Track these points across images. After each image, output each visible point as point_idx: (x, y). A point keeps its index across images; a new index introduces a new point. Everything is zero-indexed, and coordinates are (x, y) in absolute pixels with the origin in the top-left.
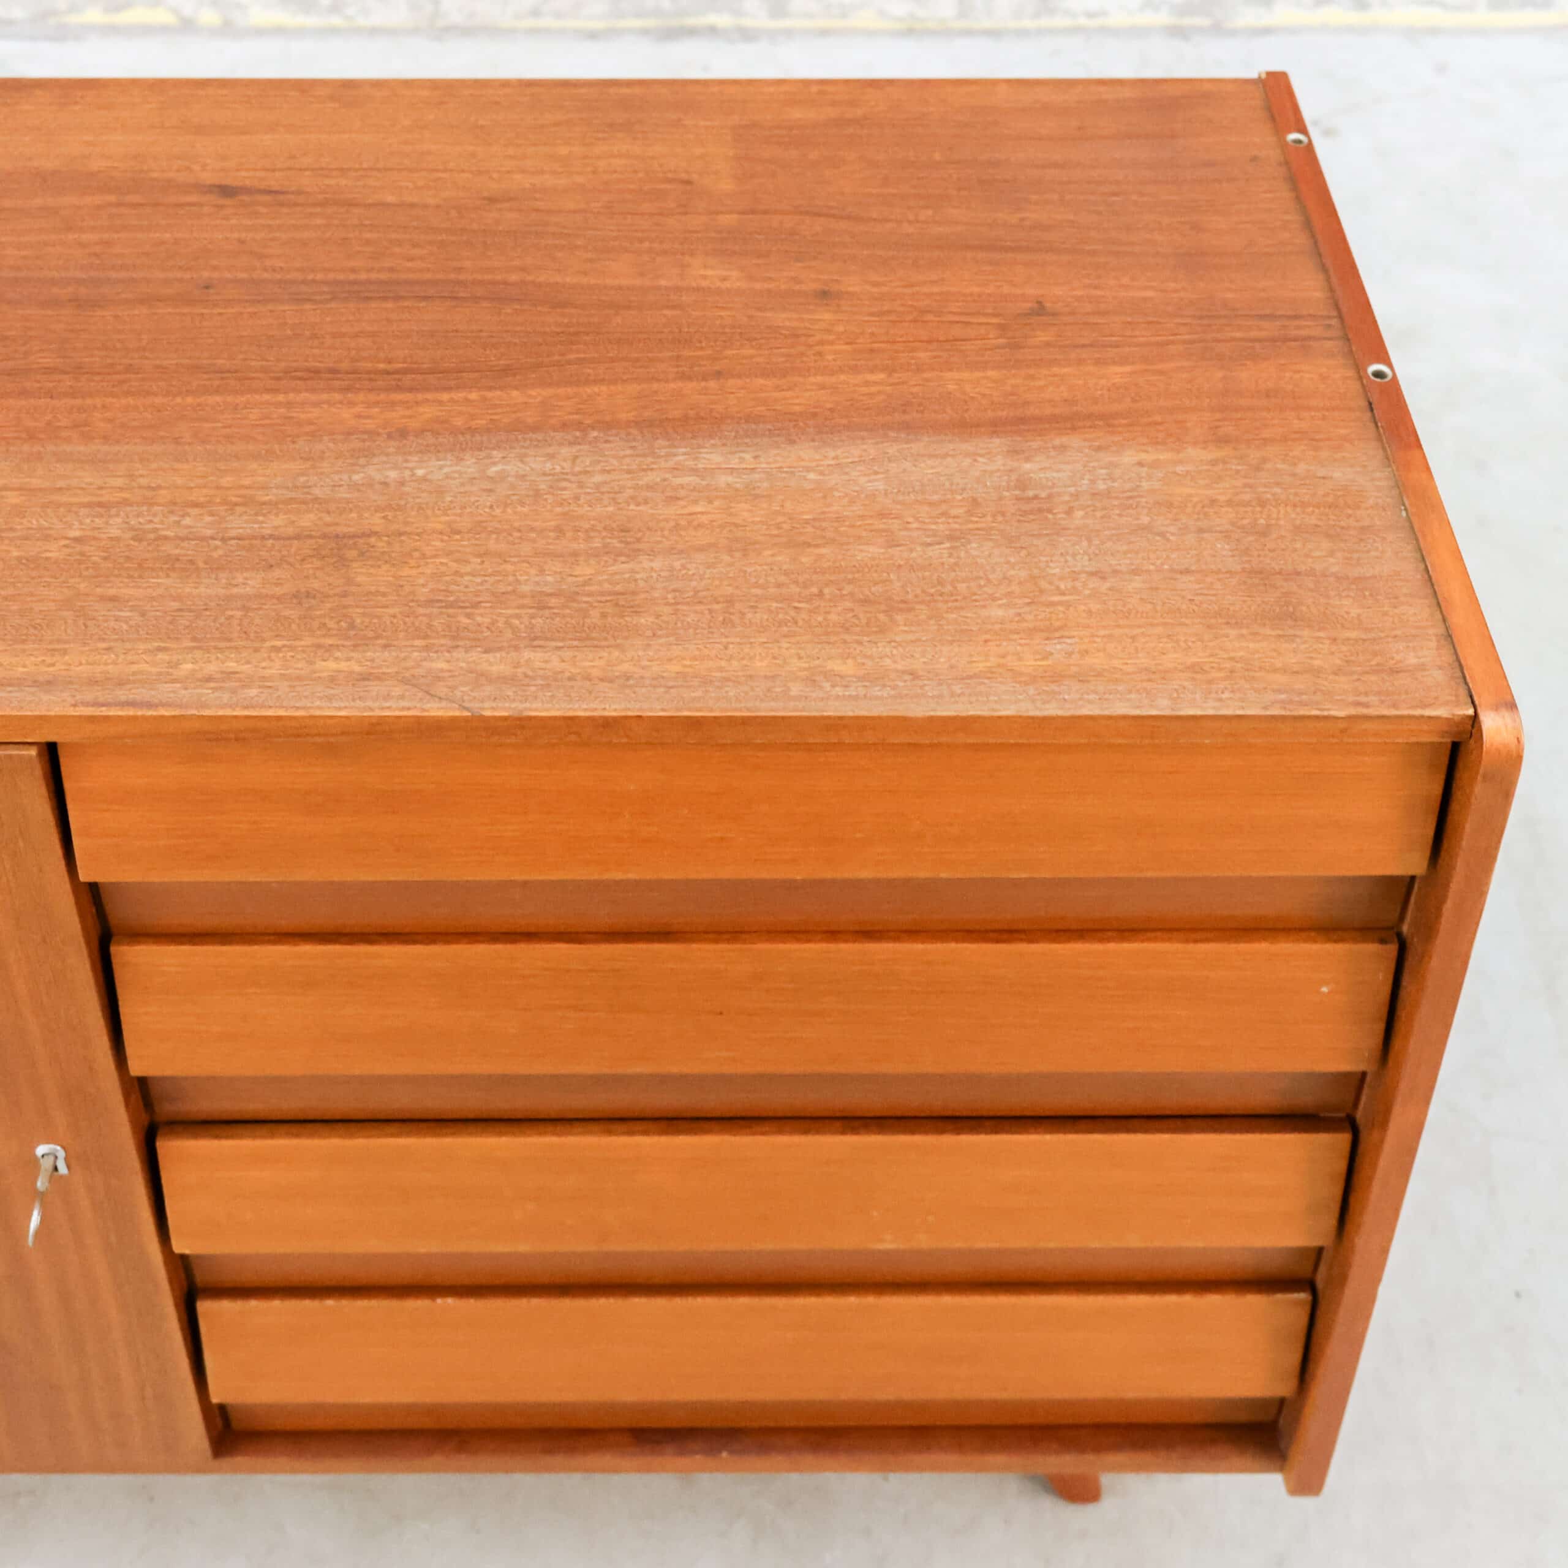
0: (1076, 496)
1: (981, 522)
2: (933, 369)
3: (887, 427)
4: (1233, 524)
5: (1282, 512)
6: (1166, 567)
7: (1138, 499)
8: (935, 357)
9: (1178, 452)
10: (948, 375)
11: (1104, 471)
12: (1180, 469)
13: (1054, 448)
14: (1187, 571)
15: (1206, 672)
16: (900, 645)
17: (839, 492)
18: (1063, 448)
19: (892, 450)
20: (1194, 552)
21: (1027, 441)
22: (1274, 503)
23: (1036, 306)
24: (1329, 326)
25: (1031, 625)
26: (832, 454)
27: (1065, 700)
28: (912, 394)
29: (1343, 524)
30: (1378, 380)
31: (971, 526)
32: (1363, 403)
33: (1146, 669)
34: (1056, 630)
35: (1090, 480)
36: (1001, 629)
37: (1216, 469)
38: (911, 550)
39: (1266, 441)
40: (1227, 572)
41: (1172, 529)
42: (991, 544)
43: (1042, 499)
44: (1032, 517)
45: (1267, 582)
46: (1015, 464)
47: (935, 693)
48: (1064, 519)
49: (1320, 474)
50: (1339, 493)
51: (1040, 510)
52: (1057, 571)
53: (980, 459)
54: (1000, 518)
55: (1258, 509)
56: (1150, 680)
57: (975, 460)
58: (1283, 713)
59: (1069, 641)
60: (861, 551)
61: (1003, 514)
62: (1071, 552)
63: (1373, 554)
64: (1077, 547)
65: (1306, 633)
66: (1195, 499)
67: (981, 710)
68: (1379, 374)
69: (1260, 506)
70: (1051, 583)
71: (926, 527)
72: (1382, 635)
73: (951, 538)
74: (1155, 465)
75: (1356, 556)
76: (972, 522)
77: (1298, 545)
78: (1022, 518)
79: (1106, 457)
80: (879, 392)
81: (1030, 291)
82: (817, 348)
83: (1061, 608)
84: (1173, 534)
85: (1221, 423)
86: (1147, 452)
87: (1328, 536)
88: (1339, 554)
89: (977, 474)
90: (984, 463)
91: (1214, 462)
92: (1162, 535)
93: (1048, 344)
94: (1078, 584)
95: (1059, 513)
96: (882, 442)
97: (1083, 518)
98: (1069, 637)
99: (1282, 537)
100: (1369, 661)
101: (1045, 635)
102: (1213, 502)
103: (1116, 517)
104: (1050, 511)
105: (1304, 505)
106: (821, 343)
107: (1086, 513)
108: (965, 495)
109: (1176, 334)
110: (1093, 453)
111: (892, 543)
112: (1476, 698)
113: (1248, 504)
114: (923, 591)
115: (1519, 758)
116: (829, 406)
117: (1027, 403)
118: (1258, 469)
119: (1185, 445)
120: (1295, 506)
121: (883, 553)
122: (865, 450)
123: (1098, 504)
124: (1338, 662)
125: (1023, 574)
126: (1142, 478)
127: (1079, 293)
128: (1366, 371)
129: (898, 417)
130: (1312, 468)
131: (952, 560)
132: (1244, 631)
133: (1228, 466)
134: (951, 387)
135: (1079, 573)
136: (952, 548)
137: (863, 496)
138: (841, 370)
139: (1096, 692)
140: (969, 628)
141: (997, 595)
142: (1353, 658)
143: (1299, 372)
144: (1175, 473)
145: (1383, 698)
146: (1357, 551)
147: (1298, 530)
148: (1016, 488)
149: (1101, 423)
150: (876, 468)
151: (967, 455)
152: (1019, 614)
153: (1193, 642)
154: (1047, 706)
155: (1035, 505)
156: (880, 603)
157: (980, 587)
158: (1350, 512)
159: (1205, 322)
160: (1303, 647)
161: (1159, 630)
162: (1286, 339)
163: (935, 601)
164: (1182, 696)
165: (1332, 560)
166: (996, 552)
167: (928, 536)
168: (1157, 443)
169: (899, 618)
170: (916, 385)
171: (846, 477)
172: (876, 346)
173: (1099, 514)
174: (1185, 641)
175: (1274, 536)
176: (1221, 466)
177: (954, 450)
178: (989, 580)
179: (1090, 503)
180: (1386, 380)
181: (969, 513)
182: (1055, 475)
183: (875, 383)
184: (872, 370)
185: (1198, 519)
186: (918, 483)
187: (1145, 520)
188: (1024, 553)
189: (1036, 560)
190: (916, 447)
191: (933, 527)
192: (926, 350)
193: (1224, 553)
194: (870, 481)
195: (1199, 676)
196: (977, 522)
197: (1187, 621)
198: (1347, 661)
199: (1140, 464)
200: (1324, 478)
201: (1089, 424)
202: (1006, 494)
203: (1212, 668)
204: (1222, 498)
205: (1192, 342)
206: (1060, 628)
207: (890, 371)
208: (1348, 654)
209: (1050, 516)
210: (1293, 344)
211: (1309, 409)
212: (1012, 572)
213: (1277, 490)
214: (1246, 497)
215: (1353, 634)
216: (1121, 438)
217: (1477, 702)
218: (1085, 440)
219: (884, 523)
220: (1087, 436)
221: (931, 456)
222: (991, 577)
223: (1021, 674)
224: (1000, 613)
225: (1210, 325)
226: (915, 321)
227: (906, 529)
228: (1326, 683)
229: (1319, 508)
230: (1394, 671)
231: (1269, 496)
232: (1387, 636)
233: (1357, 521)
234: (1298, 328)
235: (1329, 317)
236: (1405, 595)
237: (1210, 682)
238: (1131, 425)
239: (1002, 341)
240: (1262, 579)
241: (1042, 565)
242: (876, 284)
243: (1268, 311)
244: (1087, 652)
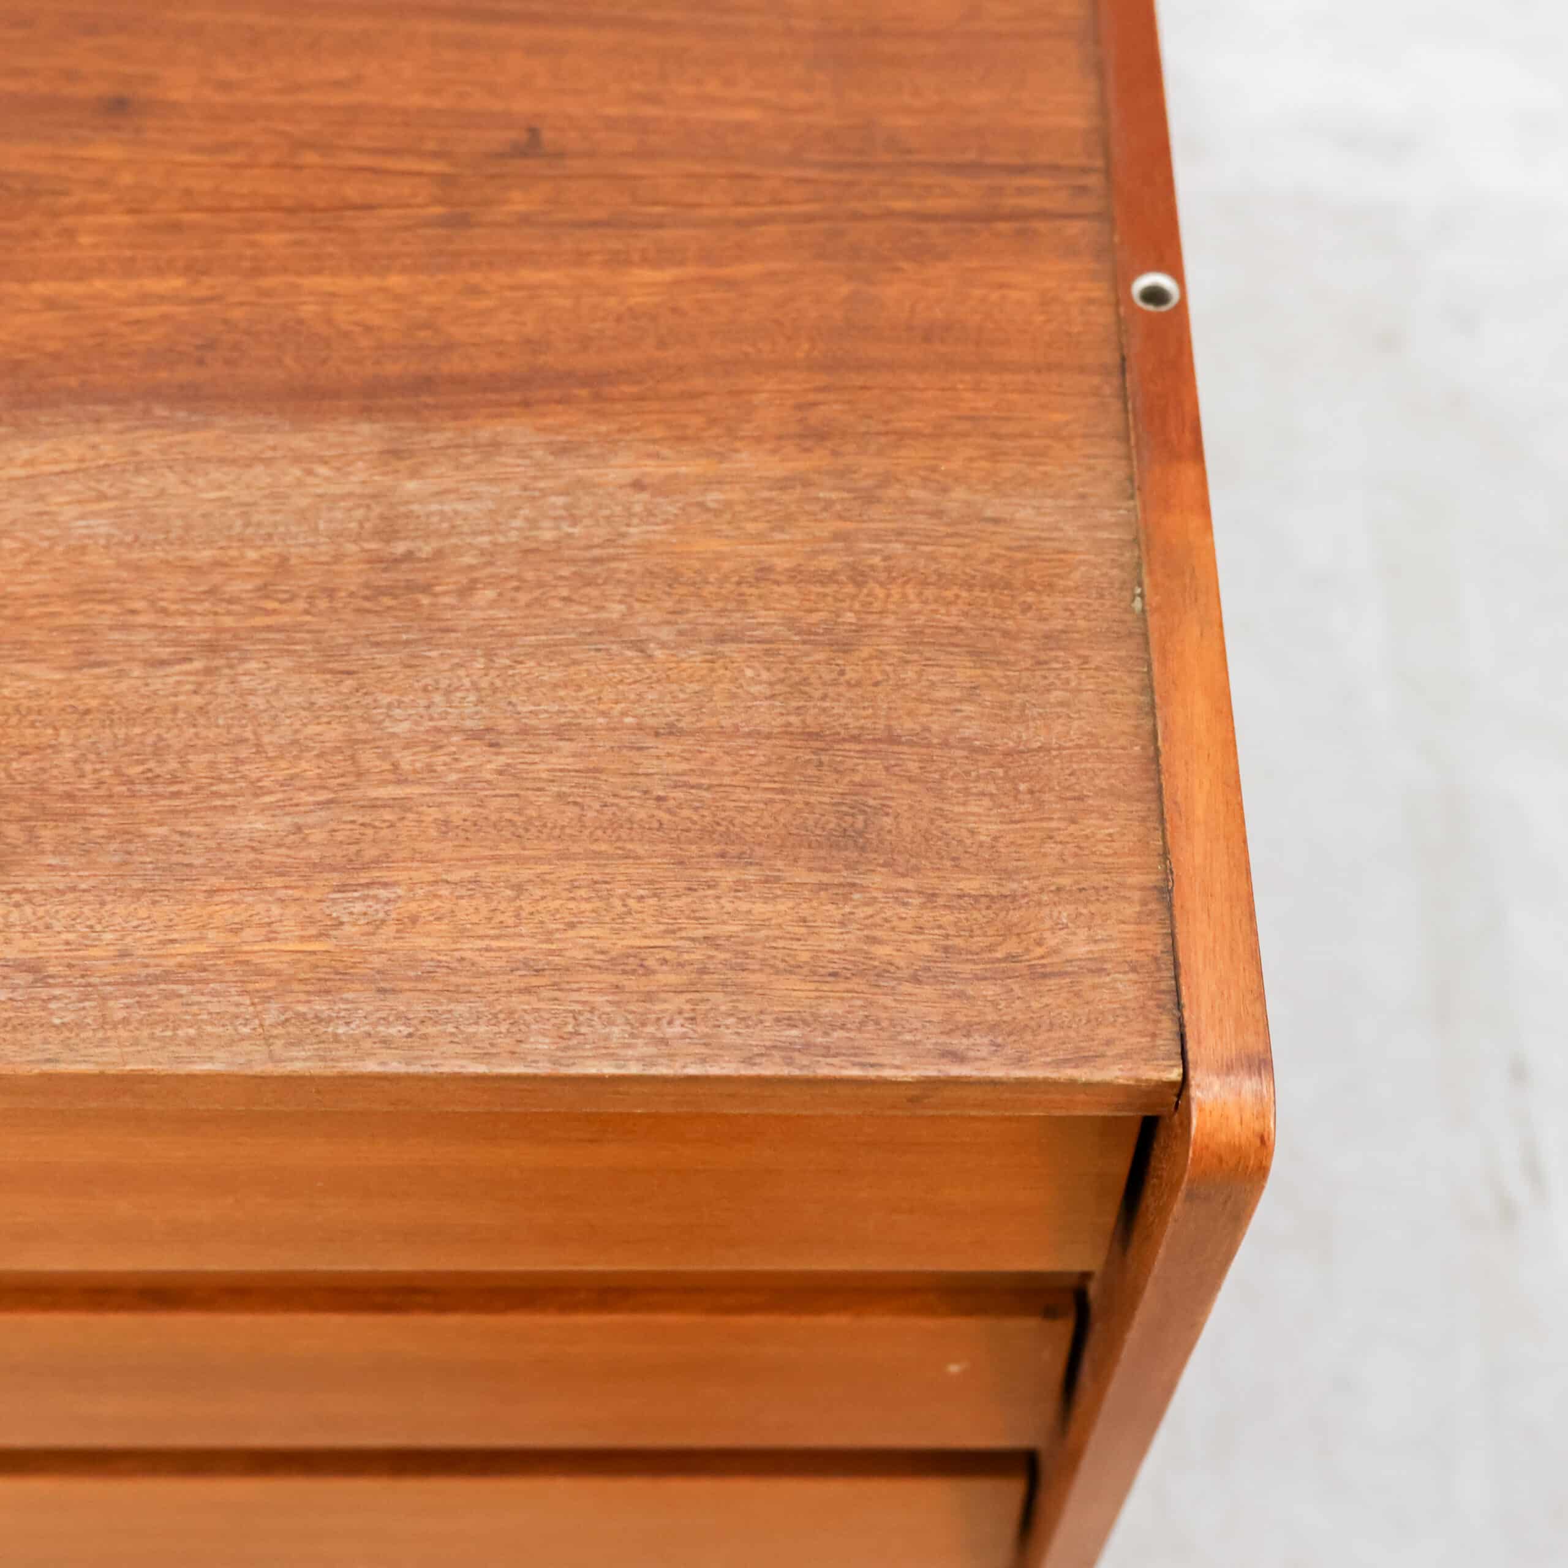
0: (489, 556)
1: (286, 612)
2: (285, 270)
3: (155, 394)
4: (791, 623)
5: (896, 597)
6: (628, 720)
7: (613, 565)
8: (296, 243)
9: (722, 457)
10: (309, 282)
11: (560, 501)
12: (713, 498)
13: (476, 446)
14: (672, 731)
15: (649, 972)
16: (30, 901)
17: (15, 538)
18: (496, 445)
19: (149, 444)
20: (696, 687)
21: (427, 431)
22: (883, 576)
23: (524, 136)
24: (1083, 190)
25: (314, 854)
26: (25, 454)
27: (336, 1038)
28: (225, 322)
29: (1010, 624)
30: (1150, 308)
31: (260, 621)
32: (1110, 357)
33: (526, 964)
34: (365, 867)
35: (527, 519)
36: (252, 865)
37: (785, 497)
38: (122, 674)
39: (902, 436)
40: (749, 734)
41: (665, 633)
42: (287, 662)
43: (420, 560)
44: (387, 601)
45: (825, 758)
46: (388, 481)
47: (69, 1017)
48: (453, 608)
49: (989, 513)
50: (1020, 555)
51: (411, 587)
52: (403, 728)
53: (323, 470)
54: (323, 604)
55: (850, 589)
56: (527, 990)
57: (310, 472)
58: (785, 1071)
59: (383, 893)
60: (19, 676)
61: (331, 593)
62: (444, 684)
63: (1056, 695)
64: (462, 672)
65: (877, 879)
66: (727, 566)
67: (153, 1062)
68: (1155, 295)
69: (853, 580)
70: (385, 755)
71: (169, 622)
72: (1033, 886)
73: (211, 648)
74: (665, 488)
75: (1020, 698)
76: (268, 612)
77: (910, 674)
78: (367, 605)
79: (572, 468)
80: (164, 318)
81: (523, 105)
82: (68, 221)
83: (388, 815)
84: (663, 645)
85: (820, 397)
86: (656, 456)
87: (976, 654)
88: (988, 696)
89: (304, 502)
90: (327, 479)
91: (783, 484)
92: (639, 646)
93: (525, 220)
94: (440, 759)
95: (445, 593)
96: (137, 428)
97: (492, 604)
98: (385, 885)
99: (881, 655)
100: (990, 948)
101: (336, 878)
102: (764, 573)
103: (558, 604)
104: (426, 589)
105: (943, 580)
106: (81, 209)
107: (500, 595)
108: (267, 551)
109: (780, 202)
110: (551, 458)
111: (85, 659)
112: (1191, 1045)
113: (830, 578)
114: (118, 773)
115: (1262, 1171)
116: (52, 346)
117: (449, 347)
118: (869, 499)
119: (738, 445)
120: (924, 583)
121: (58, 682)
122: (94, 447)
123: (530, 575)
124: (925, 949)
125: (334, 734)
126: (634, 515)
127: (612, 111)
128: (1128, 287)
129: (184, 374)
130: (978, 498)
131: (198, 700)
132: (751, 874)
133: (813, 492)
134: (309, 310)
135: (448, 734)
136: (208, 671)
137: (60, 549)
138: (101, 269)
139: (405, 1019)
140: (186, 860)
141: (265, 783)
142: (959, 942)
143: (1002, 286)
144: (702, 505)
145: (999, 1040)
146: (1025, 690)
147: (916, 638)
148: (377, 534)
149: (584, 393)
150: (104, 487)
151: (297, 458)
152: (299, 828)
153: (641, 898)
154: (294, 1052)
155: (400, 575)
156: (18, 799)
157: (238, 761)
158: (1030, 598)
159: (846, 176)
160: (863, 912)
161: (575, 870)
162: (991, 217)
163: (133, 795)
164: (583, 1030)
165: (968, 708)
166: (295, 681)
167: (163, 644)
168: (683, 439)
169: (47, 834)
170: (242, 304)
171: (39, 507)
172: (187, 217)
173: (523, 598)
174: (623, 898)
175: (865, 652)
176: (798, 492)
177: (274, 448)
178: (259, 748)
179: (513, 571)
180: (1164, 309)
181: (264, 591)
182: (460, 506)
183: (162, 299)
184: (159, 271)
185: (722, 612)
186: (179, 522)
187: (615, 610)
188: (349, 683)
189: (369, 700)
190: (200, 441)
191: (181, 622)
192: (282, 228)
193: (755, 689)
194: (82, 517)
195: (630, 983)
196: (274, 612)
197: (640, 849)
198: (946, 949)
199: (638, 485)
200: (996, 521)
201: (557, 393)
202: (351, 548)
203: (665, 961)
204: (782, 563)
205: (809, 218)
206: (376, 862)
207: (193, 269)
208: (952, 931)
209: (425, 600)
210: (1002, 226)
211: (1003, 367)
212: (312, 729)
213: (898, 547)
214: (829, 563)
215: (971, 885)
216: (614, 427)
217: (1191, 1056)
218: (540, 430)
219: (83, 612)
220: (549, 421)
221: (222, 461)
222: (266, 739)
223: (261, 972)
224: (260, 824)
225: (850, 184)
226: (277, 165)
227: (125, 627)
228: (888, 1001)
229: (970, 588)
230: (1038, 974)
231: (876, 560)
232: (1042, 890)
233: (1043, 619)
234: (1020, 191)
235: (1084, 170)
236: (1100, 792)
237: (649, 997)
238: (642, 398)
239: (438, 210)
240: (816, 751)
241: (378, 713)
242: (225, 86)
243: (971, 156)
244: (414, 919)
